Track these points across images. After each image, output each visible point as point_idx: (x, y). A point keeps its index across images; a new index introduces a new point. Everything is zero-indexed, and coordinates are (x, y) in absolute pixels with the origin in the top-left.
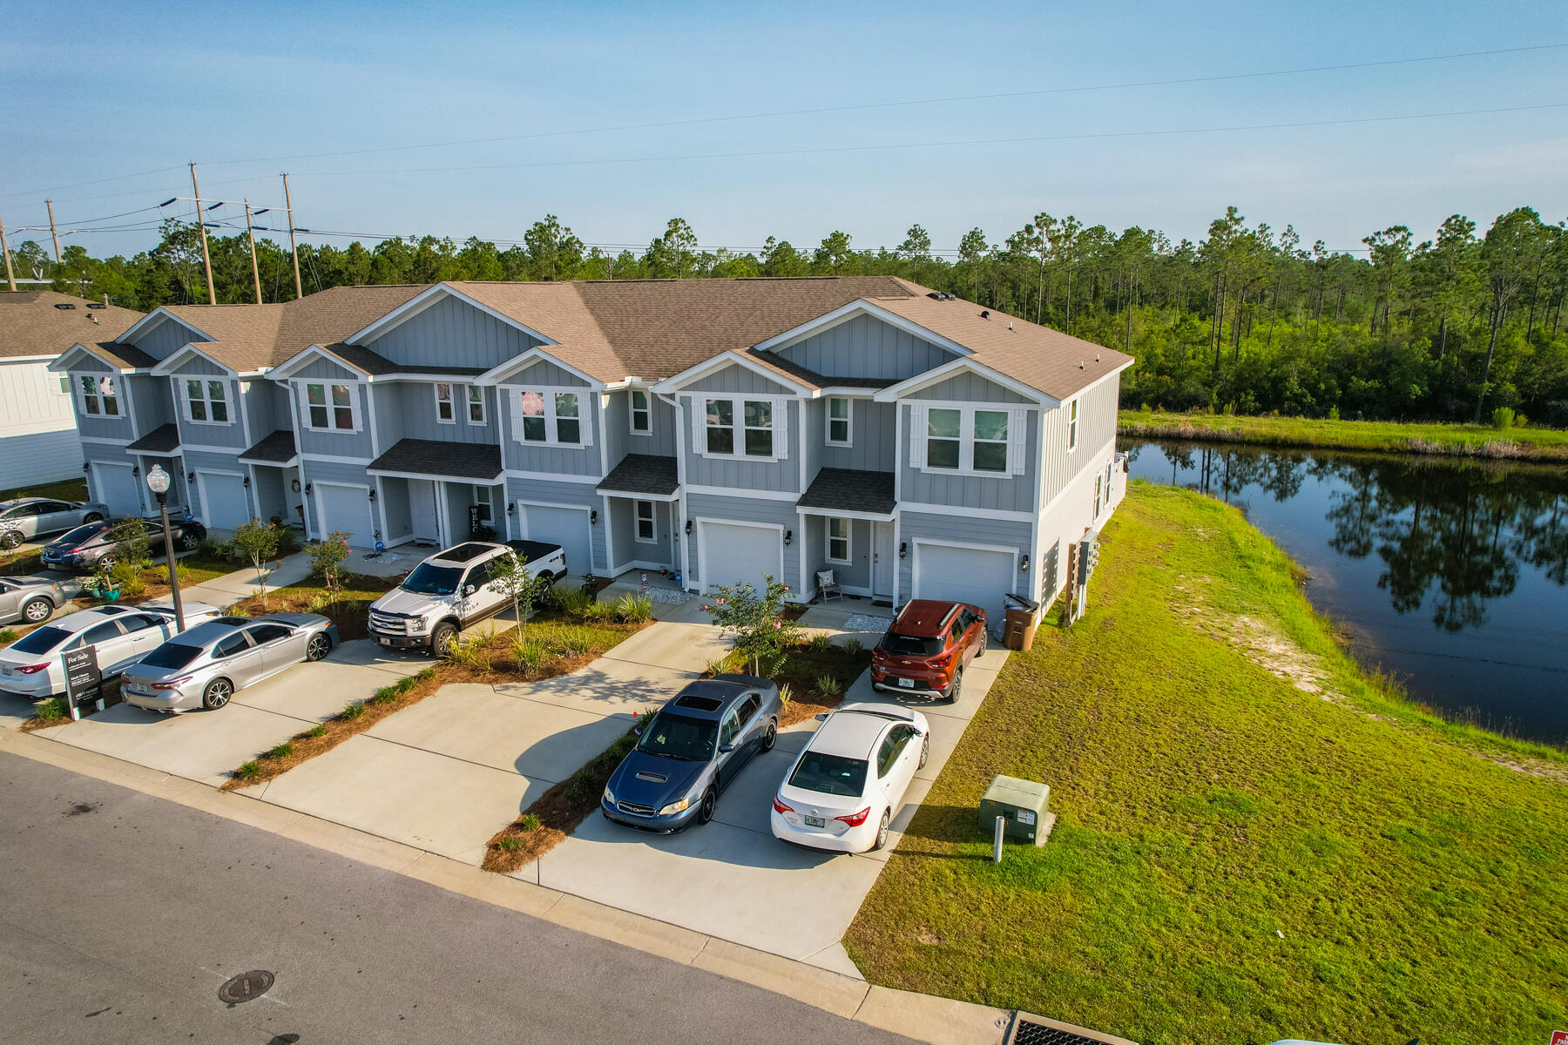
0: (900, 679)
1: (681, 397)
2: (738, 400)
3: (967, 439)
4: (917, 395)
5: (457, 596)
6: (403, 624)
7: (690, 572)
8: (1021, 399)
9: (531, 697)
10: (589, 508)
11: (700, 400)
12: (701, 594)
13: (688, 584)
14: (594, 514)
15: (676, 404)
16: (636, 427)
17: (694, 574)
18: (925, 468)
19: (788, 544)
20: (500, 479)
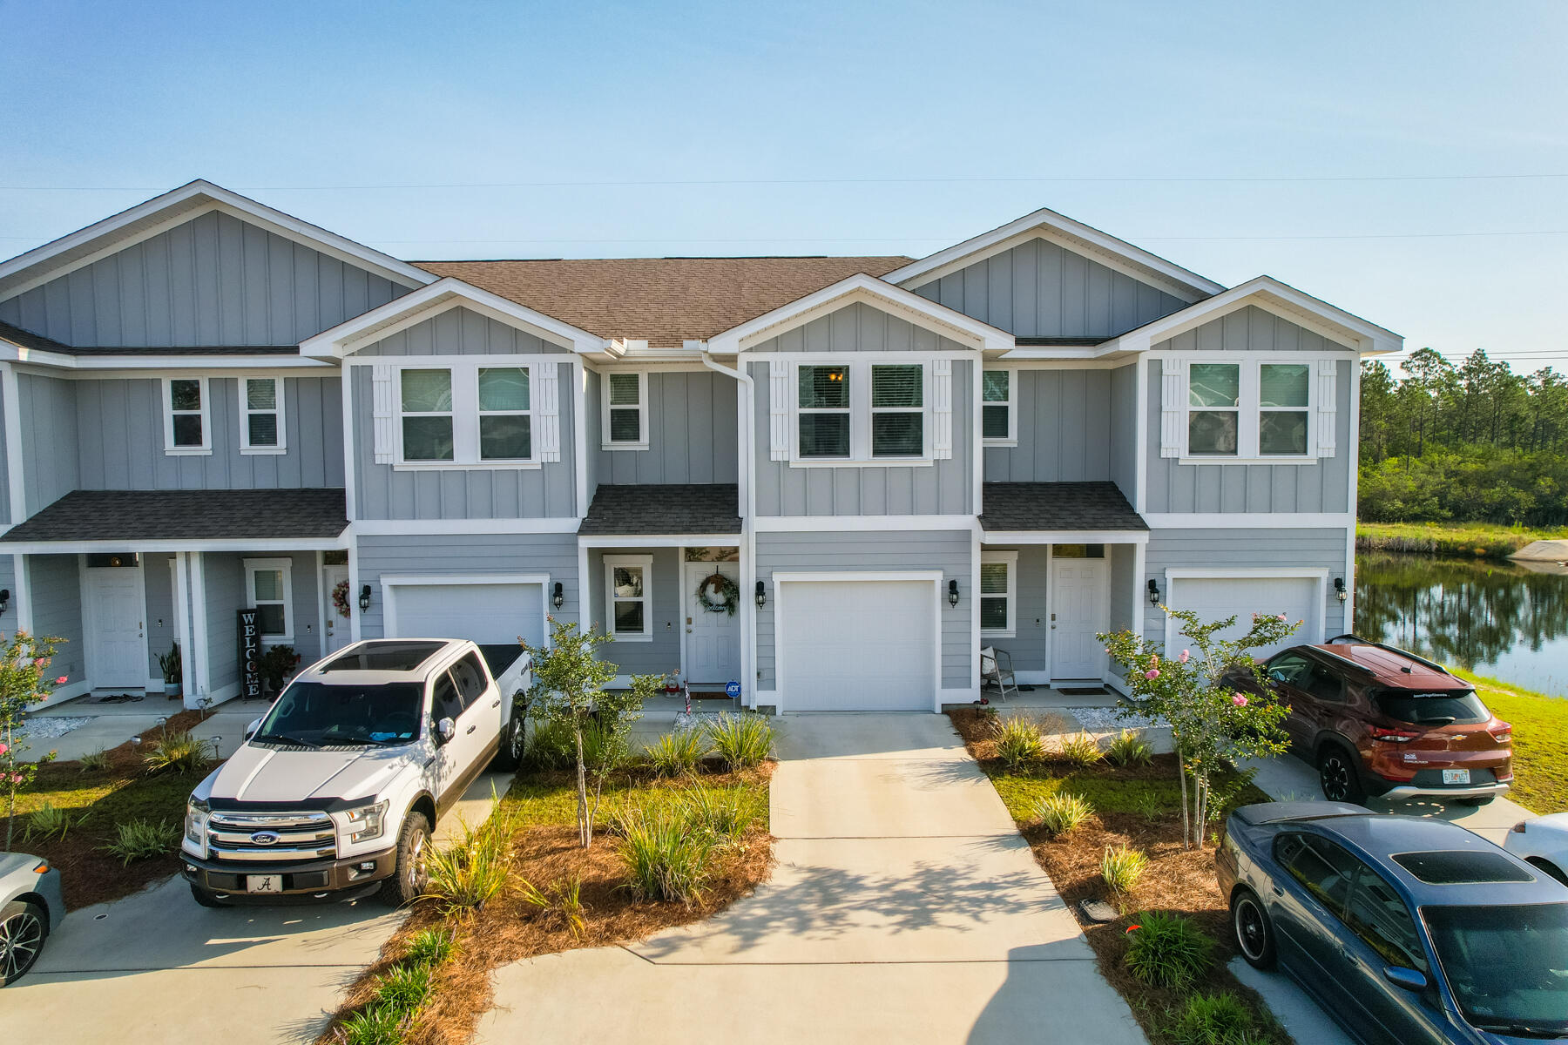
0: (1444, 772)
1: (750, 364)
2: (860, 364)
3: (1250, 408)
4: (1170, 344)
5: (426, 743)
6: (329, 825)
7: (758, 674)
8: (1327, 345)
9: (740, 957)
10: (545, 580)
11: (786, 369)
12: (779, 712)
13: (755, 697)
14: (558, 590)
15: (740, 373)
16: (614, 438)
17: (766, 678)
18: (1186, 458)
19: (953, 602)
20: (346, 541)
